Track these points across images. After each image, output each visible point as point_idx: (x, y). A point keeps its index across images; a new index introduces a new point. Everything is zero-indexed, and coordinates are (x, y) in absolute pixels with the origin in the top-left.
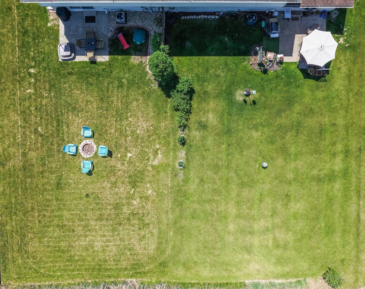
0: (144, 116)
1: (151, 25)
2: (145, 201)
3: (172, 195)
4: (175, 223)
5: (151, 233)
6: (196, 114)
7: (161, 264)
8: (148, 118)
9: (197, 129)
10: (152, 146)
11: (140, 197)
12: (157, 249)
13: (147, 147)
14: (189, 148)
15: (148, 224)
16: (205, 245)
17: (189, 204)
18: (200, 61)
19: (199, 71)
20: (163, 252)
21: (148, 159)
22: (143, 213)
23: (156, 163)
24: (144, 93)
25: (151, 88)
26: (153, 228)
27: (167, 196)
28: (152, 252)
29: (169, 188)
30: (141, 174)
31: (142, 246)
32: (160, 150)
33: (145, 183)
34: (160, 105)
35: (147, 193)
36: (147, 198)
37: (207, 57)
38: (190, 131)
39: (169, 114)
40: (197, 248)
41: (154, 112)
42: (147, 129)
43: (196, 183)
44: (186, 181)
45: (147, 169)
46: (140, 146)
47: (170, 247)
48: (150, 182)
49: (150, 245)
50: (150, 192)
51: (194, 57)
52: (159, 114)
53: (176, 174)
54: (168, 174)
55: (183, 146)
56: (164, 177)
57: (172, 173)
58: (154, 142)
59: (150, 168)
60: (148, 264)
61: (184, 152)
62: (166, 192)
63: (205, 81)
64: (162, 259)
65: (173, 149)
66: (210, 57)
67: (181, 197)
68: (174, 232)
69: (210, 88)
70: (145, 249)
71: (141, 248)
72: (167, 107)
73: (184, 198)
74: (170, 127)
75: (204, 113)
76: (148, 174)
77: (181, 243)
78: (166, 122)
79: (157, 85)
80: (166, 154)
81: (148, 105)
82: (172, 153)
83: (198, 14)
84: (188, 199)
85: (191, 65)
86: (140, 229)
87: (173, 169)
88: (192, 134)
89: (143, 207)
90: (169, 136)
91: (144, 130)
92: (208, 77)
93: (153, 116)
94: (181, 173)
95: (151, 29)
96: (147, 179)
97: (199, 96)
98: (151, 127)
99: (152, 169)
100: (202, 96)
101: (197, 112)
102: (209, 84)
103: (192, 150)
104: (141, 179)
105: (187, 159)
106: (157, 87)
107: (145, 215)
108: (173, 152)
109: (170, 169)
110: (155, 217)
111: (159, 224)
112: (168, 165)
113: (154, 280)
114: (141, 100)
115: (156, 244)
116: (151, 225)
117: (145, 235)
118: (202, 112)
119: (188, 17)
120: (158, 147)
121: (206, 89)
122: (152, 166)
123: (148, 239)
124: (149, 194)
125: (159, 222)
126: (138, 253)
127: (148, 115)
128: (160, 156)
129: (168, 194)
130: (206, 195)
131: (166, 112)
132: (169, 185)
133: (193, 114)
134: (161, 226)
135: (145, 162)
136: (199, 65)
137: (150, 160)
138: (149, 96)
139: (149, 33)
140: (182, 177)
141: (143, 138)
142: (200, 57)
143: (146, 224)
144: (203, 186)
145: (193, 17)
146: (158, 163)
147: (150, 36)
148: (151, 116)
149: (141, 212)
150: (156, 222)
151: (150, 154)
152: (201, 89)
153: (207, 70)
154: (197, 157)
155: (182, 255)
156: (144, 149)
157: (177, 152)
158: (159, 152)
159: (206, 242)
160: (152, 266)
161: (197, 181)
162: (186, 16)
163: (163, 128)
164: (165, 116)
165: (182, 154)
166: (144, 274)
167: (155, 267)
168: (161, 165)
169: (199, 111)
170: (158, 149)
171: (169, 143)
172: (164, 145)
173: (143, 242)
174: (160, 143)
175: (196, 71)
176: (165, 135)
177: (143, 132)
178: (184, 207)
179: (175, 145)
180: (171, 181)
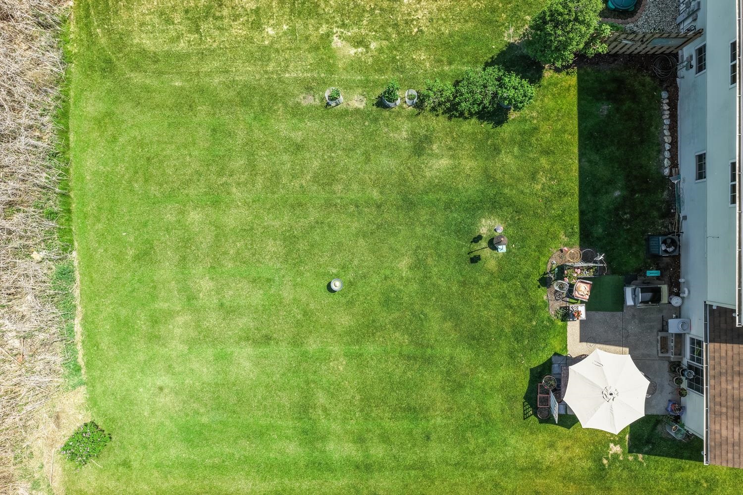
0: (441, 13)
1: (648, 23)
2: (250, 20)
3: (263, 82)
4: (202, 91)
5: (178, 37)
6: (448, 130)
7: (109, 61)
8: (437, 22)
9: (415, 133)
10: (374, 33)
11: (258, 9)
12: (143, 52)
13: (371, 22)
14: (371, 117)
15: (197, 31)
16: (153, 159)
17: (244, 120)
18: (567, 136)
19: (545, 133)
20: (136, 67)
21: (343, 25)
22: (222, 18)
23: (337, 43)
24: (494, 10)
25: (506, 27)
26: (189, 42)
27: (262, 72)
28: (136, 41)
29: (280, 74)
30: (311, 9)
31: (148, 18)
32: (365, 50)
33: (290, 19)
34: (467, 49)
35: (268, 25)
36: (257, 25)
37: (576, 150)
38: (410, 117)
39: (446, 68)
40: (147, 141)
41: (451, 35)
42: (413, 20)
43: (292, 135)
44: (297, 112)
45: (321, 24)
46: (373, 7)
47: (148, 81)
48: (293, 31)
49: (152, 36)
50: (270, 31)
51: (576, 122)
52: (446, 45)
53: (312, 89)
54: (312, 71)
55: (375, 102)
56: (304, 63)
57: (314, 79)
58: (383, 37)
59: (323, 29)
60: (109, 32)
61: (361, 106)
62: (270, 68)
63: (521, 147)
64: (121, 65)
65: (368, 81)
66: (577, 158)
67: (261, 102)
68: (182, 88)
69: (508, 161)
70: (142, 24)
71: (143, 14)
72: (464, 64)
73: (257, 109)
74: (417, 73)
75: (451, 148)
76: (310, 26)
77: (158, 106)
78: (428, 65)
79: (512, 41)
80: (356, 65)
81: (466, 21)
82: (359, 78)
83: (673, 129)
84: (255, 118)
85: (558, 116)
86: (187, 12)
87: (324, 83)
88: (403, 123)
89: (236, 17)
90: (397, 70)
91: (409, 14)
92: (531, 155)
93: (443, 33)
94: (315, 99)
95: (639, 23)
96: (299, 25)
97: (488, 136)
98: (416, 30)
99: (323, 34)
100: (489, 142)
101: (451, 132)
102: (516, 157)
103: (367, 123)
104: (299, 11)
105: (346, 113)
106: (509, 40)
107: (218, 23)
108: (360, 81)
109: (323, 75)
110: (215, 45)
111: (198, 53)
112: (331, 69)
113: (73, 48)
114: (478, 5)
115: (153, 49)
116: (196, 36)
117: (173, 23)
118: (452, 144)
119: (666, 107)
120: (373, 45)
121: (503, 152)
122: (328, 35)
123: (163, 31)
124: (266, 30)
125: (203, 53)
126: (132, 9)
127: (445, 21)
128: (353, 51)
129: (266, 72)
130: (265, 159)
131: (450, 63)
132: (287, 75)
133: (447, 123)
134: (194, 59)
135: (338, 19)
136: (558, 133)
137: (342, 30)
138: (488, 22)
139: (629, 19)
140: (304, 103)
141: (392, 11)
142: (576, 136)
143: (198, 26)
144: (286, 150)
145: (668, 117)
146: (335, 47)
147: (623, 21)
148: (443, 28)
149: (225, 12)
150: (203, 47)
151: (356, 30)
152: (503, 140)
153: (547, 152)
154: (350, 136)
155: (132, 111)
156: (367, 15)
157: (360, 90)
158: (360, 49)
159: (161, 162)
160: (103, 41)
161: (298, 136)
162: (667, 101)
163: (414, 57)
164: (442, 61)
165: (356, 101)
166: (86, 25)
167: (103, 48)
168: (332, 54)
169: (455, 136)
170: (367, 47)
171: (380, 71)
172: (376, 60)
173: (156, 20)
174: (381, 50)
175: (545, 127)
176: (399, 61)
177: (406, 12)
178: (238, 109)
179: (376, 83)
180: (295, 78)
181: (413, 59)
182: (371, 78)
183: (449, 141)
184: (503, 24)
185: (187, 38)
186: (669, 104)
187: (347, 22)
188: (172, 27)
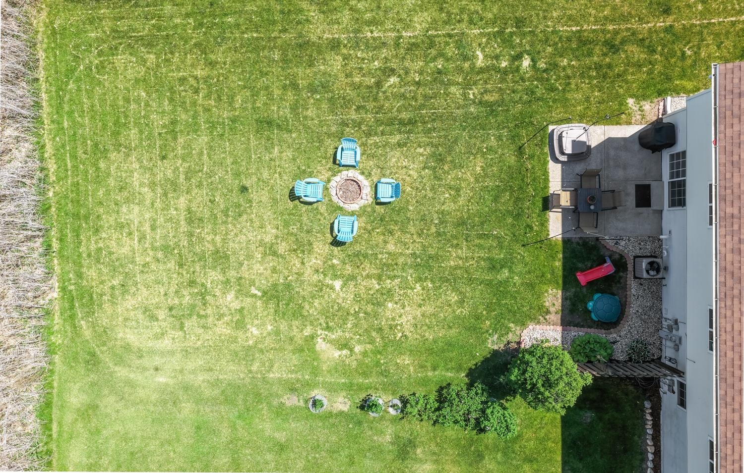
0: (426, 319)
1: (631, 333)
2: (234, 319)
3: (247, 380)
4: (186, 388)
5: (163, 334)
6: (432, 434)
7: (93, 355)
8: (421, 327)
9: (399, 437)
10: (358, 337)
11: (243, 308)
12: (127, 347)
13: (356, 325)
14: (355, 419)
15: (182, 328)
16: (136, 453)
17: (229, 418)
18: (550, 444)
19: (528, 440)
20: (120, 360)
21: (328, 328)
22: (206, 316)
23: (321, 345)
24: (478, 318)
25: (490, 334)
26: (173, 339)
27: (246, 371)
28: (120, 335)
29: (264, 374)
30: (295, 311)
31: (132, 313)
32: (349, 353)
33: (275, 319)
34: (451, 355)
35: (252, 325)
36: (240, 325)
37: (559, 458)
38: (394, 420)
39: (430, 374)
40: (131, 436)
41: (435, 341)
42: (397, 325)
43: (277, 435)
44: (280, 412)
45: (306, 326)
46: (357, 310)
47: (132, 376)
48: (277, 332)
49: (136, 331)
50: (255, 331)
51: (559, 430)
52: (430, 351)
53: (296, 390)
54: (296, 373)
55: (359, 405)
56: (288, 364)
57: (298, 380)
58: (367, 341)
59: (308, 331)
60: (93, 325)
61: (345, 408)
62: (254, 368)
63: (505, 454)
64: (106, 359)
65: (351, 384)
66: (560, 466)
67: (245, 401)
68: (167, 385)
69: (491, 467)
70: (126, 319)
71: (127, 310)
72: (448, 370)
73: (242, 407)
74: (401, 378)
75: (434, 453)
76: (294, 328)
77: (141, 401)
78: (412, 369)
79: (496, 347)
80: (341, 368)
81: (450, 327)
82: (343, 381)
83: (656, 438)
84: (239, 417)
85: (541, 423)
86: (171, 309)
87: (309, 385)
88: (387, 427)
89: (221, 316)
90: (381, 374)
91: (393, 319)
92: (514, 462)
93: (427, 339)
94: (299, 400)
95: (622, 334)
96: (283, 326)
97: (471, 442)
98: (400, 335)
99: (307, 336)
100: (473, 448)
101: (435, 437)
102: (499, 463)
103: (351, 426)
104: (283, 312)
105: (330, 415)
106: (492, 347)
107: (203, 321)
108: (344, 384)
109: (307, 377)
110: (199, 343)
111: (182, 351)
112: (315, 372)
113: (57, 339)
114: (462, 312)
115: (137, 344)
116: (180, 333)
117: (157, 320)
118: (436, 450)
119: (649, 417)
120: (358, 349)
121: (487, 458)
122: (312, 337)
123: (147, 327)
124: (251, 330)
125: (187, 351)
126: (117, 304)
127: (429, 328)
128: (337, 354)
129: (250, 371)
130: (249, 457)
131: (434, 369)
132: (272, 375)
133: (431, 428)
134: (179, 356)
135: (322, 321)
136: (542, 441)
137: (326, 333)
138: (472, 329)
139: (612, 330)
140: (288, 404)
141: (376, 315)
142: (560, 444)
143: (182, 323)
144: (270, 450)
145: (650, 427)
146: (319, 349)
147: (606, 331)
148: (427, 334)
149: (209, 311)
150: (186, 344)
151: (340, 333)
152: (487, 447)
153: (530, 460)
154: (334, 438)
155: (115, 404)
156: (351, 318)
157: (344, 394)
158: (345, 352)
159: (145, 457)
160: (87, 333)
161: (281, 437)
162: (650, 411)
163: (398, 361)
164: (426, 366)
165: (342, 404)
166: (70, 317)
167: (87, 341)
168: (315, 356)
169: (439, 441)
170: (351, 350)
171: (365, 375)
172: (360, 363)
173: (141, 316)
174: (365, 354)
175: (528, 434)
176: (383, 365)
177: (390, 316)
178: (222, 407)
179: (360, 388)
180: (279, 378)
181: (397, 363)
182: (355, 381)
183: (433, 447)
184: (487, 331)
185: (171, 336)
186: (651, 414)
187: (331, 324)
188: (156, 323)
